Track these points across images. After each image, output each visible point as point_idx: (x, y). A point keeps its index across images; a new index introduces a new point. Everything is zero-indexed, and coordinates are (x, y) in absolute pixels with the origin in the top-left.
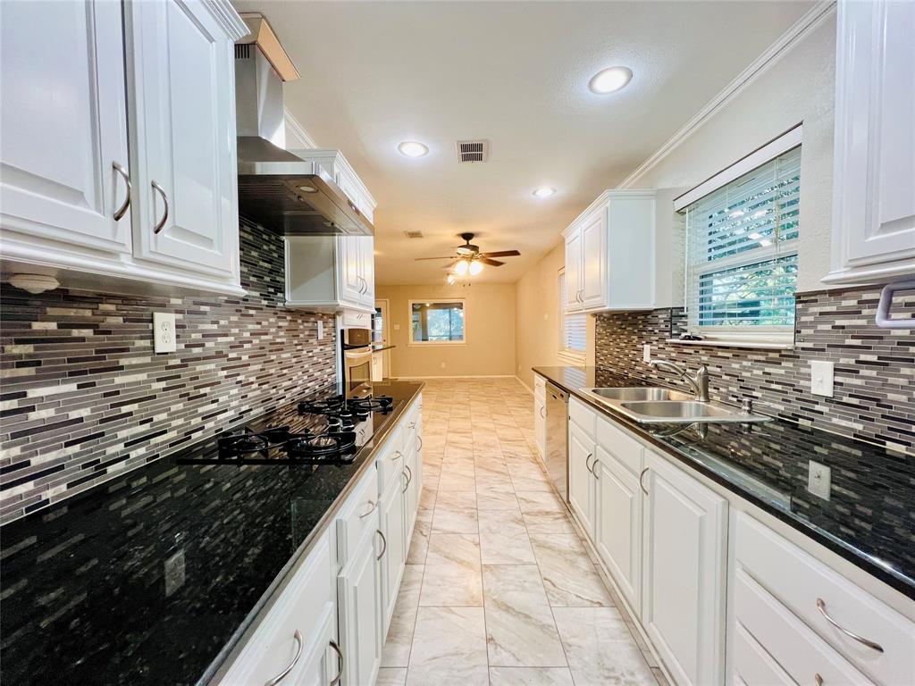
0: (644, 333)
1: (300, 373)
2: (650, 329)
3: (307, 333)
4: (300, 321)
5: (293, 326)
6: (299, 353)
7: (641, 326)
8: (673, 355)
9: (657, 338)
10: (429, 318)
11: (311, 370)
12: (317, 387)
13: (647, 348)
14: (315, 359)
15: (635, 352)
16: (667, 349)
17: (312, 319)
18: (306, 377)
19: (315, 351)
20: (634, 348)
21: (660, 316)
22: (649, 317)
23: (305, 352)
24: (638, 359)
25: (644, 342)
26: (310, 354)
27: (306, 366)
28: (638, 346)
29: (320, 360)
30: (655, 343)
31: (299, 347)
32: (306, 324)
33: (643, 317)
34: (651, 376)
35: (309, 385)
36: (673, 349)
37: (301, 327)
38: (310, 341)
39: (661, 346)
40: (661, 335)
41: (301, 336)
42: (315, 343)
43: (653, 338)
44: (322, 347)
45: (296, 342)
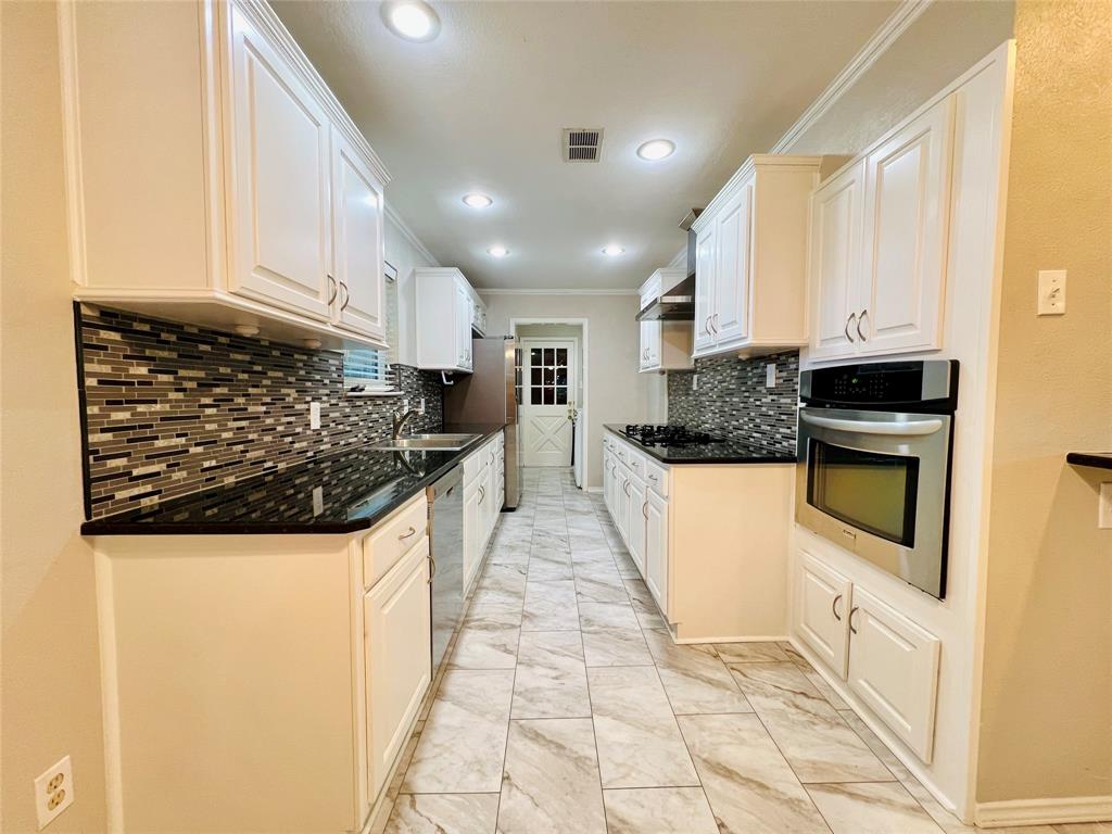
0: (309, 384)
1: (746, 419)
2: (318, 377)
3: (755, 380)
4: (749, 369)
5: (744, 374)
6: (745, 400)
7: (302, 372)
8: (348, 410)
9: (327, 392)
11: (758, 421)
12: (765, 443)
13: (316, 407)
14: (764, 409)
15: (292, 419)
16: (341, 404)
17: (762, 364)
18: (751, 425)
19: (764, 400)
20: (287, 411)
21: (331, 361)
22: (315, 359)
23: (752, 400)
24: (299, 430)
25: (308, 399)
26: (758, 403)
27: (752, 414)
28: (298, 407)
29: (771, 413)
30: (325, 398)
31: (747, 394)
32: (755, 371)
33: (305, 358)
34: (322, 448)
35: (755, 435)
36: (346, 404)
37: (750, 374)
38: (758, 388)
39: (333, 401)
40: (333, 386)
41: (750, 383)
42: (764, 391)
43: (322, 391)
44: (775, 397)
45: (743, 389)
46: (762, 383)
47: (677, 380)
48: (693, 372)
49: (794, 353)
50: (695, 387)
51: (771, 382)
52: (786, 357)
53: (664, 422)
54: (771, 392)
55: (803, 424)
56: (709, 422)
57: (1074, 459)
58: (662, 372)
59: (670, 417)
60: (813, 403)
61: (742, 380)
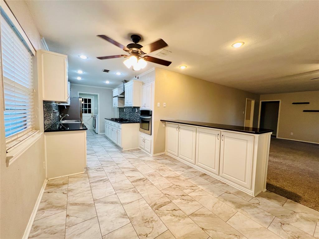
46: (135, 111)
47: (121, 110)
48: (124, 108)
49: (139, 107)
50: (125, 111)
51: (136, 111)
52: (138, 108)
53: (118, 118)
54: (136, 113)
55: (140, 118)
56: (127, 117)
57: (161, 120)
58: (118, 108)
59: (119, 117)
60: (141, 114)
61: (132, 110)
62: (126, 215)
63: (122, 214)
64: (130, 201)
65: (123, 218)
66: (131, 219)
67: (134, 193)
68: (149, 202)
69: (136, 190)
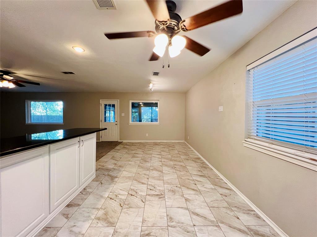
10: (142, 111)
62: (186, 200)
63: (189, 201)
64: (180, 209)
65: (188, 199)
66: (183, 196)
67: (172, 217)
68: (164, 202)
69: (169, 220)
